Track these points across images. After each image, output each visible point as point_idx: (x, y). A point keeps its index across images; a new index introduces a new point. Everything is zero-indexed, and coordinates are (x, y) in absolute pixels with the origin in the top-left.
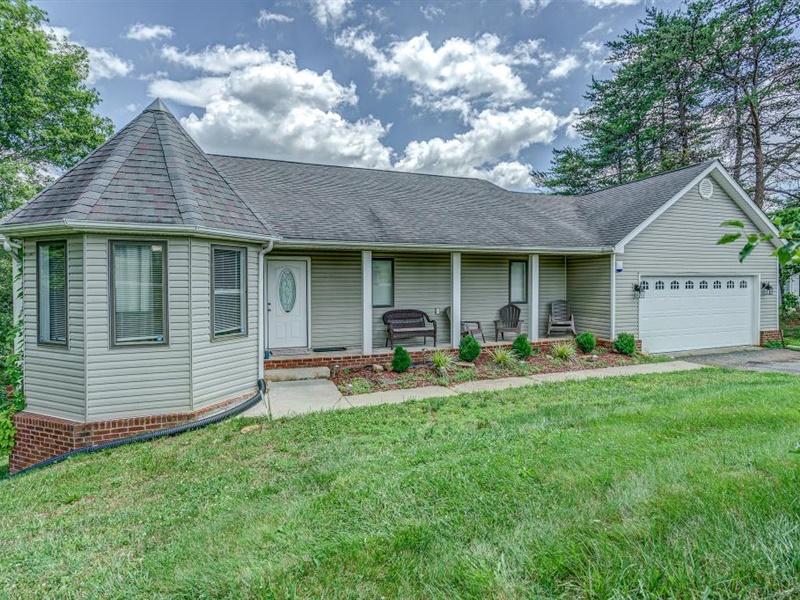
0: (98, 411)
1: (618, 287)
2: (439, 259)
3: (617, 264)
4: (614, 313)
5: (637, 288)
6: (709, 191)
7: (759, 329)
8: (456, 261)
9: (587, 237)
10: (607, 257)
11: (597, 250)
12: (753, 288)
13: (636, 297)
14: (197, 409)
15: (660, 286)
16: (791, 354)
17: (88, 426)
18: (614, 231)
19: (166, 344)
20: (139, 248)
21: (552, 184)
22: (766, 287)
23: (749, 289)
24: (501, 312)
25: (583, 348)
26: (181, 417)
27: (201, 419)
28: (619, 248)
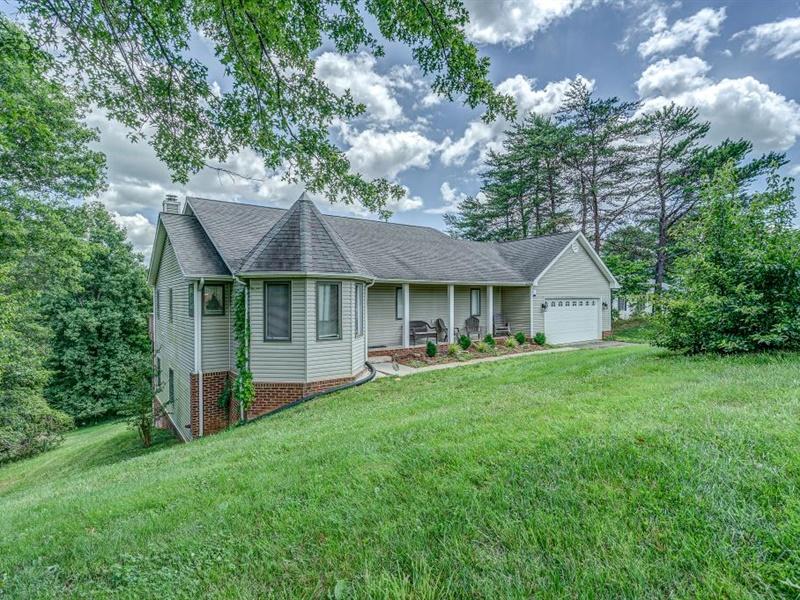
0: (313, 376)
1: (534, 305)
2: (442, 289)
3: (533, 291)
4: (532, 320)
5: (543, 306)
6: (577, 249)
7: (601, 330)
8: (452, 290)
9: (515, 274)
10: (528, 288)
11: (524, 283)
12: (598, 305)
13: (542, 312)
14: (354, 375)
15: (553, 305)
16: (618, 343)
17: (309, 384)
18: (531, 272)
19: (341, 339)
20: (325, 285)
21: (462, 225)
22: (605, 305)
23: (596, 306)
24: (466, 322)
25: (521, 340)
26: (349, 379)
27: (358, 380)
28: (535, 283)
